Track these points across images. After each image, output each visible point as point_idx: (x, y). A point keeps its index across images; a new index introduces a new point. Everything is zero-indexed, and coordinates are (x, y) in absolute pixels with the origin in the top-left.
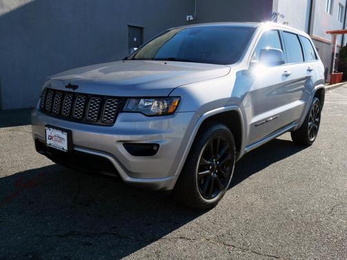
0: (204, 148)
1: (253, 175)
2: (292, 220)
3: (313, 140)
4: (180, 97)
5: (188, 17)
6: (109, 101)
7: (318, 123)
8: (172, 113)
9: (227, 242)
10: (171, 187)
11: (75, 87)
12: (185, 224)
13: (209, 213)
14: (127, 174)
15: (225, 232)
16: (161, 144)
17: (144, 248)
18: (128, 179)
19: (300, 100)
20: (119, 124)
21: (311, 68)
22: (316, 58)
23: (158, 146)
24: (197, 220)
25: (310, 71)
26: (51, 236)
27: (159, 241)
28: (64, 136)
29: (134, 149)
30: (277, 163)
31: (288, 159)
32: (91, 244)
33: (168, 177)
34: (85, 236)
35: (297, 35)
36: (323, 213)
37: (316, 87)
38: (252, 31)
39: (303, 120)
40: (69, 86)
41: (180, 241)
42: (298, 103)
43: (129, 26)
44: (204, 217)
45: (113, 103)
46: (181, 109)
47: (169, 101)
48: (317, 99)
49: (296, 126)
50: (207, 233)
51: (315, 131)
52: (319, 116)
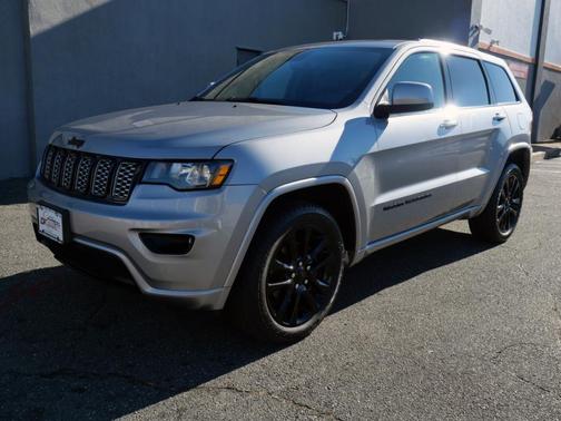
0: (276, 244)
1: (387, 290)
2: (424, 368)
3: (507, 233)
4: (232, 161)
5: (335, 34)
6: (124, 165)
7: (518, 207)
8: (218, 187)
9: (299, 400)
10: (219, 305)
11: (80, 143)
12: (244, 365)
13: (290, 349)
14: (149, 283)
15: (302, 381)
16: (196, 236)
17: (161, 403)
18: (149, 289)
19: (478, 167)
20: (134, 202)
21: (501, 116)
22: (518, 99)
23: (193, 238)
24: (265, 360)
25: (500, 119)
26: (30, 375)
27: (191, 392)
28: (59, 219)
29: (157, 242)
30: (435, 270)
31: (455, 264)
32: (84, 390)
33: (211, 289)
34: (81, 377)
35: (478, 61)
36: (482, 359)
37: (513, 147)
38: (387, 54)
39: (486, 201)
40: (74, 142)
41: (223, 394)
42: (475, 172)
43: (239, 49)
44: (278, 356)
45: (129, 168)
46: (233, 179)
47: (214, 168)
48: (515, 167)
49: (472, 211)
50: (273, 383)
51: (511, 219)
52: (519, 195)
